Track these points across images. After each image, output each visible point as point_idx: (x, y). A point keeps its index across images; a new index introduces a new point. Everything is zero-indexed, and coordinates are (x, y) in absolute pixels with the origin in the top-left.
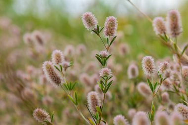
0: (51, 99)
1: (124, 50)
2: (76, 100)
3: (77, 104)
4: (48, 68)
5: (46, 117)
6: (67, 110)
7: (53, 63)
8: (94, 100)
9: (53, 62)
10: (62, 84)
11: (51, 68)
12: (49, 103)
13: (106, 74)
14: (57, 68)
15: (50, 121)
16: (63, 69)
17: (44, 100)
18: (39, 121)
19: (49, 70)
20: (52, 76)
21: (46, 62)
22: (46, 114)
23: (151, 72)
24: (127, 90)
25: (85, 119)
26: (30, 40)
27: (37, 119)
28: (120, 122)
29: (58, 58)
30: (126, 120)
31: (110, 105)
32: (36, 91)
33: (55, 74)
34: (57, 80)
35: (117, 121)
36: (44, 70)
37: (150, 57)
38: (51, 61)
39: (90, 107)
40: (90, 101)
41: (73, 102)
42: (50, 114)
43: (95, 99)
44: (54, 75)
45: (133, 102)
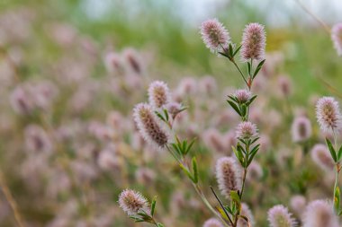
0: (151, 174)
1: (285, 88)
2: (196, 174)
3: (196, 181)
4: (143, 115)
5: (141, 206)
6: (179, 194)
7: (151, 106)
8: (228, 173)
9: (151, 104)
10: (168, 145)
11: (148, 116)
12: (147, 179)
13: (248, 133)
14: (159, 116)
15: (148, 212)
16: (170, 116)
17: (139, 174)
18: (129, 213)
19: (147, 121)
20: (151, 130)
21: (140, 105)
22: (141, 200)
23: (333, 126)
24: (289, 161)
25: (211, 208)
26: (116, 65)
27: (125, 208)
28: (280, 218)
29: (159, 96)
30: (290, 214)
31: (258, 187)
32: (126, 159)
33: (157, 126)
34: (160, 138)
35: (274, 216)
36: (136, 119)
37: (331, 99)
38: (148, 103)
39: (222, 186)
40: (220, 175)
41: (190, 177)
42: (149, 201)
43: (230, 171)
44: (155, 128)
45: (300, 184)
